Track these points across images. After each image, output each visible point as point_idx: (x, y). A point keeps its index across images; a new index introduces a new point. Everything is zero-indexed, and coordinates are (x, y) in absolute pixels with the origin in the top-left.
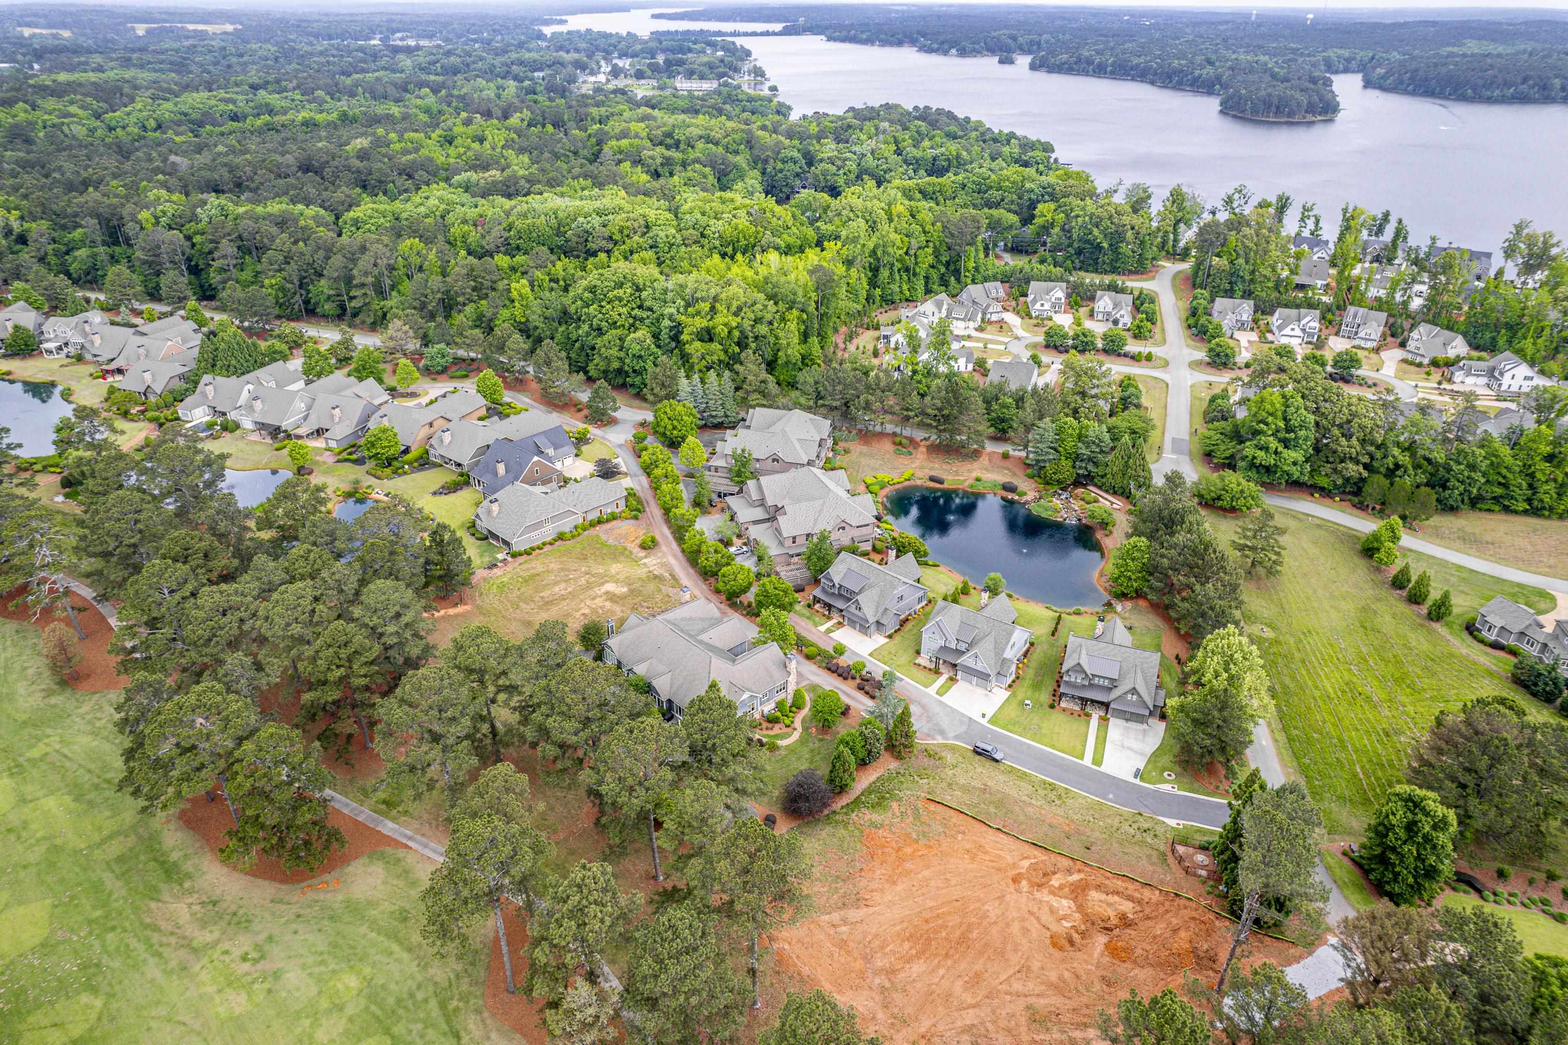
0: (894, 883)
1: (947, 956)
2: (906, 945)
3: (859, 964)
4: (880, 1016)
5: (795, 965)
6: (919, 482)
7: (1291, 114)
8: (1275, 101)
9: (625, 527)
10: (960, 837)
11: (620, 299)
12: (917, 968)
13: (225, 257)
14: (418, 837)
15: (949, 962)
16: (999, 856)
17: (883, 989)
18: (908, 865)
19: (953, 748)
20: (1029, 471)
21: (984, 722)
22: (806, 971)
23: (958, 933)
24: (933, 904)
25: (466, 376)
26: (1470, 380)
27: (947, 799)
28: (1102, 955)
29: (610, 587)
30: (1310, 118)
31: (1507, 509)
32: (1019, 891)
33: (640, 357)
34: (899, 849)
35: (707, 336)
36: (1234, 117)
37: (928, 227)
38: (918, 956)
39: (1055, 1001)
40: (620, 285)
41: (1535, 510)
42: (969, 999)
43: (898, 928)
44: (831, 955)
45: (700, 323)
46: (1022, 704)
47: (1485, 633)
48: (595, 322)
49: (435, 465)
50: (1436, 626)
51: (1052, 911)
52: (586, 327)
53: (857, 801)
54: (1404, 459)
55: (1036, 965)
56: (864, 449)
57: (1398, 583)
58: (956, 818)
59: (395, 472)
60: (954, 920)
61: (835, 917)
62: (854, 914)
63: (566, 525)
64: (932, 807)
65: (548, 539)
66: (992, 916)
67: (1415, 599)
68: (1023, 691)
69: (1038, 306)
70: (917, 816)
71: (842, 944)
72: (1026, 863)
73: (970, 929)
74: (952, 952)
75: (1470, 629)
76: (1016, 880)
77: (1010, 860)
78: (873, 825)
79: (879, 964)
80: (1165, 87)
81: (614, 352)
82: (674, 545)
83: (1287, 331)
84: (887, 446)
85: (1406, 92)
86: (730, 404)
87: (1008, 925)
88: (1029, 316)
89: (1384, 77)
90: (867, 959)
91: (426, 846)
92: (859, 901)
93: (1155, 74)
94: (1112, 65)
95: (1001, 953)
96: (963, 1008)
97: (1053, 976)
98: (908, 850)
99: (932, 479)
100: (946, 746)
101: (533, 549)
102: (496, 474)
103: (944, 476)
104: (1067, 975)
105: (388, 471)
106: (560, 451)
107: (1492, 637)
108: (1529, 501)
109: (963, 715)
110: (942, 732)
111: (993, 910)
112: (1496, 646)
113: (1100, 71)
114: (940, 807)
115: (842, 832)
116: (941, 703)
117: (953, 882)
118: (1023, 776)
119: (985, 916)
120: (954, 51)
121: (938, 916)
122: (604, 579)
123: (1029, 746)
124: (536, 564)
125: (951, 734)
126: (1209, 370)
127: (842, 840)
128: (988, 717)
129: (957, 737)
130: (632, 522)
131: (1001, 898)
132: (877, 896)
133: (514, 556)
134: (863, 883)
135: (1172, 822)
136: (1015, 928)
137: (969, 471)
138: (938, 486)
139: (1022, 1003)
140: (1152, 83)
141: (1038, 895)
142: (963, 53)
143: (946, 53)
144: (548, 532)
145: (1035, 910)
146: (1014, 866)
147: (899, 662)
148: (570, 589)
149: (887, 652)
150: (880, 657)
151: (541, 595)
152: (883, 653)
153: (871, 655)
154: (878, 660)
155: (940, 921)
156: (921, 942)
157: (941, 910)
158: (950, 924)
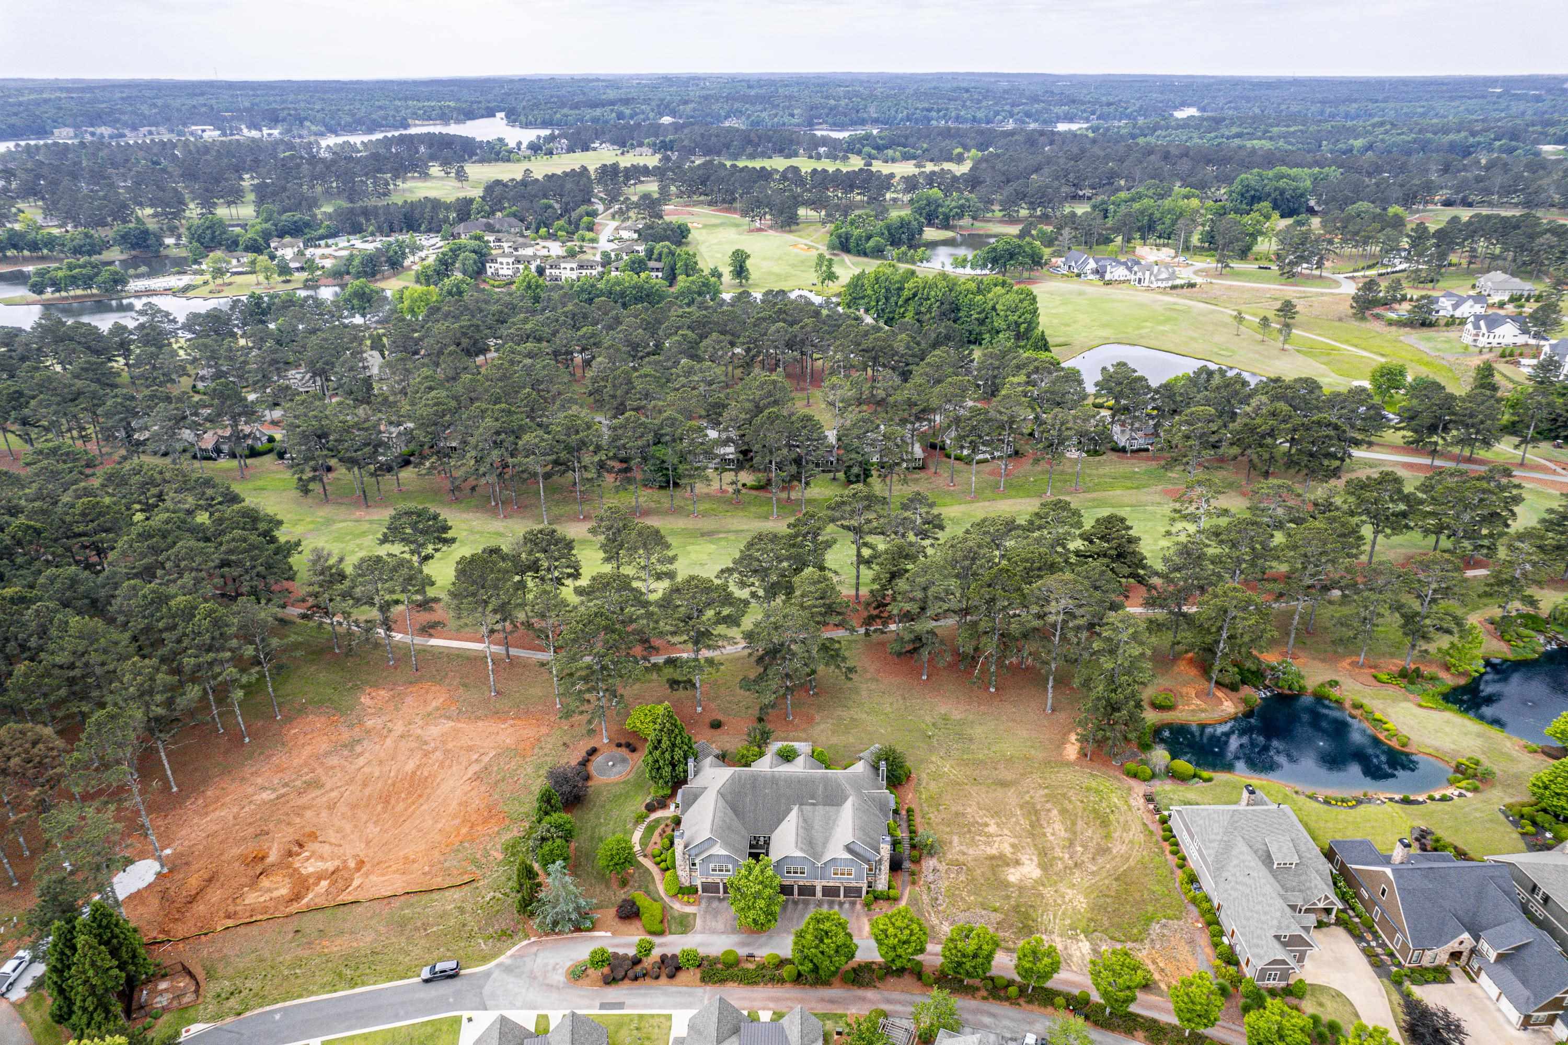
0: (460, 804)
2: (426, 774)
3: (450, 746)
4: (419, 731)
5: (490, 722)
10: (427, 869)
12: (410, 766)
16: (383, 875)
17: (426, 743)
18: (457, 820)
19: (485, 959)
21: (466, 1014)
22: (480, 724)
23: (393, 801)
27: (457, 894)
28: (270, 848)
32: (354, 857)
34: (472, 826)
38: (414, 773)
39: (304, 800)
42: (366, 770)
43: (439, 779)
44: (472, 739)
51: (322, 858)
55: (324, 814)
58: (438, 882)
61: (486, 759)
62: (476, 768)
64: (466, 878)
66: (370, 825)
70: (474, 861)
71: (470, 749)
72: (356, 883)
73: (385, 810)
76: (361, 864)
77: (373, 878)
78: (507, 829)
79: (437, 753)
87: (356, 826)
90: (447, 752)
92: (477, 777)
95: (354, 807)
96: (369, 763)
97: (309, 814)
98: (464, 831)
100: (494, 956)
101: (1175, 845)
104: (298, 820)
109: (496, 1007)
110: (508, 969)
111: (372, 830)
114: (458, 882)
115: (525, 808)
116: (534, 1008)
118: (391, 974)
121: (414, 803)
123: (397, 1018)
125: (496, 974)
128: (464, 1021)
129: (488, 974)
131: (368, 843)
132: (467, 788)
134: (483, 789)
136: (348, 827)
139: (328, 786)
141: (337, 863)
145: (336, 849)
146: (367, 875)
147: (624, 1033)
148: (1051, 838)
149: (654, 1037)
150: (654, 1022)
151: (1055, 812)
152: (656, 1030)
153: (669, 1017)
154: (652, 1016)
155: (410, 801)
156: (417, 781)
157: (414, 806)
158: (401, 804)
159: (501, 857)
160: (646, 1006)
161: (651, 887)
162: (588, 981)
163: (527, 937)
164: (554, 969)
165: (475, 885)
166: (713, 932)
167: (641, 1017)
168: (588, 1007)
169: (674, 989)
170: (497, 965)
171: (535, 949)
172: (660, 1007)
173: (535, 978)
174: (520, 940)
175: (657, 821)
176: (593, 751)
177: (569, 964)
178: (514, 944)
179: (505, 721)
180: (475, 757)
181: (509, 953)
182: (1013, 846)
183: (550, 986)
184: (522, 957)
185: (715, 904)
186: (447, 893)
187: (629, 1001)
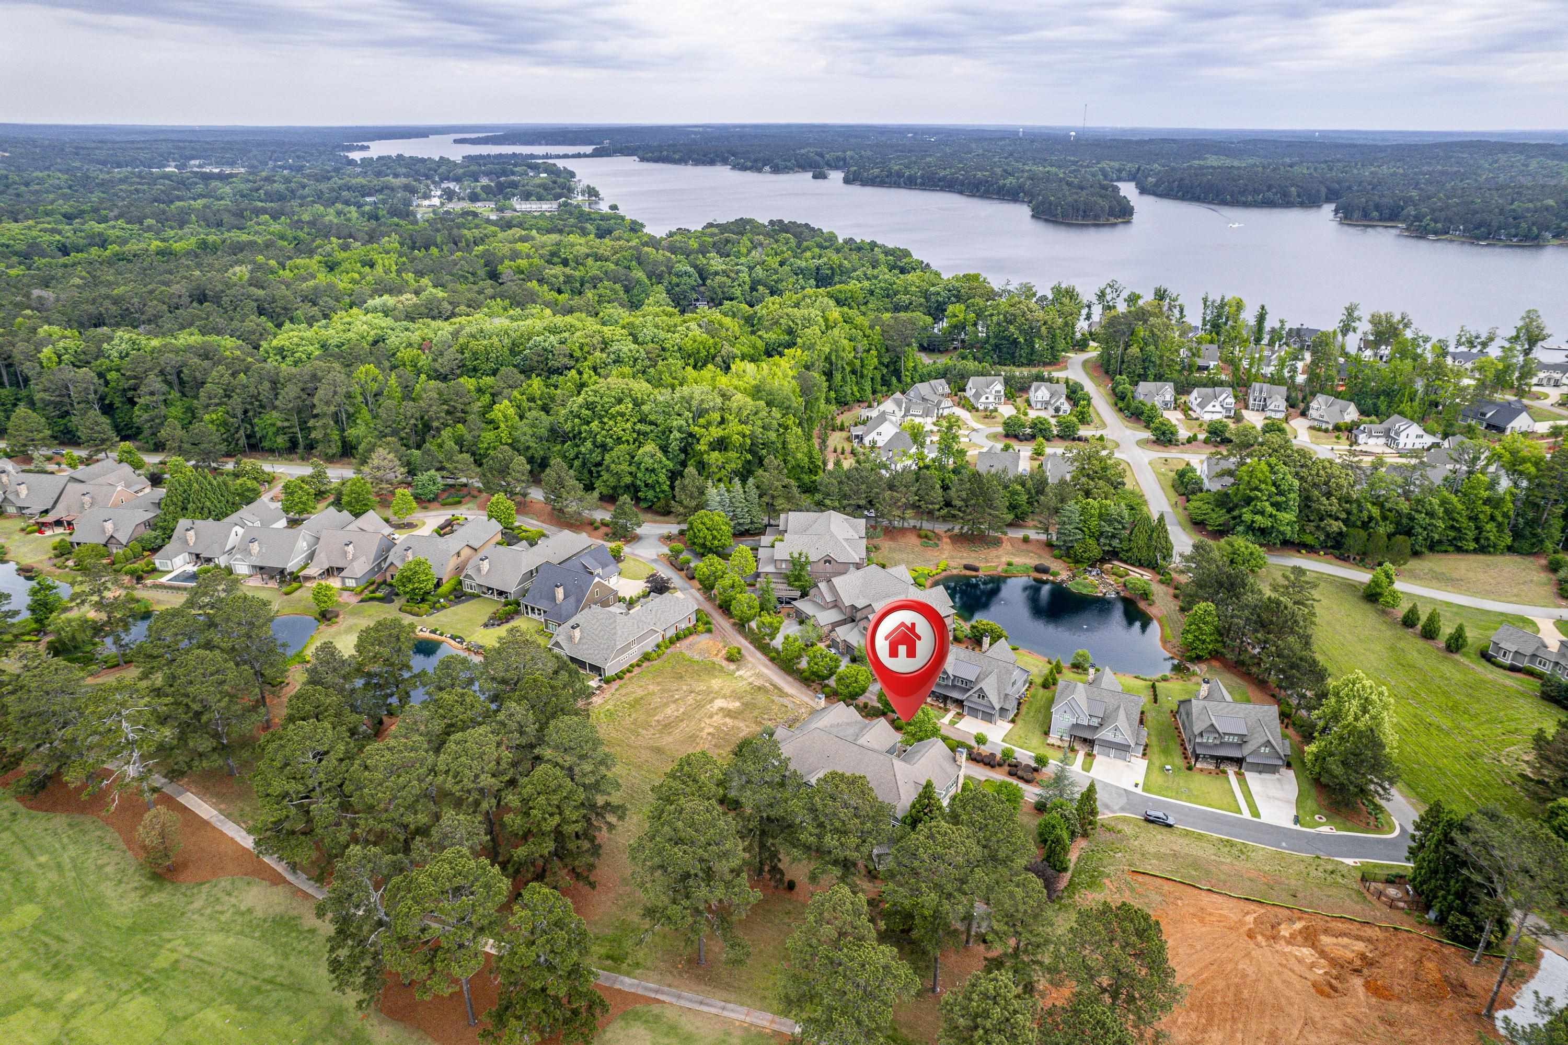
1: (1234, 1020)
6: (955, 572)
7: (1096, 217)
8: (1082, 207)
9: (703, 641)
10: (1179, 902)
11: (622, 415)
13: (152, 394)
14: (666, 989)
15: (1240, 1026)
16: (1223, 916)
19: (1125, 820)
20: (1057, 552)
21: (1139, 791)
24: (1193, 971)
25: (460, 502)
26: (1372, 441)
27: (1148, 869)
28: (1367, 996)
29: (719, 703)
30: (1113, 220)
31: (1460, 550)
32: (1258, 945)
33: (653, 470)
35: (721, 445)
36: (1046, 220)
37: (868, 332)
40: (620, 401)
41: (1482, 550)
45: (716, 432)
46: (1162, 769)
47: (1500, 659)
48: (599, 439)
49: (473, 596)
50: (1457, 657)
51: (1300, 961)
52: (589, 444)
53: (1071, 884)
54: (1375, 512)
55: (1316, 1015)
56: (892, 544)
57: (1409, 621)
58: (1167, 886)
59: (433, 607)
60: (1221, 984)
63: (648, 645)
64: (1141, 878)
65: (634, 661)
66: (1251, 974)
67: (1429, 633)
68: (1158, 759)
69: (983, 399)
70: (1132, 890)
72: (1250, 919)
74: (1236, 1015)
75: (1485, 656)
76: (1251, 936)
77: (1234, 917)
80: (973, 196)
81: (625, 467)
82: (759, 655)
83: (1209, 408)
84: (913, 540)
85: (1176, 198)
86: (756, 510)
87: (1270, 980)
88: (977, 410)
89: (1156, 185)
91: (679, 997)
93: (962, 184)
94: (922, 177)
95: (1280, 1009)
97: (1338, 1024)
99: (967, 567)
100: (1119, 819)
101: (624, 673)
102: (553, 598)
103: (977, 564)
104: (1349, 1020)
105: (425, 606)
106: (607, 569)
107: (1508, 661)
108: (1477, 540)
109: (1117, 788)
111: (1248, 968)
112: (1513, 669)
113: (910, 183)
114: (1147, 878)
117: (1199, 947)
118: (1200, 837)
119: (1244, 976)
120: (767, 168)
121: (1203, 982)
122: (711, 695)
123: (1190, 809)
124: (634, 688)
125: (1116, 808)
126: (1157, 447)
128: (1140, 786)
129: (1123, 809)
130: (707, 636)
131: (1248, 954)
133: (608, 682)
135: (1350, 861)
136: (1278, 982)
137: (998, 557)
138: (974, 573)
140: (961, 193)
141: (1278, 947)
142: (776, 170)
143: (759, 170)
144: (633, 655)
145: (1284, 962)
146: (1241, 923)
148: (683, 709)
155: (1209, 987)
156: (1204, 1009)
157: (1204, 976)
158: (1219, 988)
159: (1106, 881)
165: (1132, 869)
170: (1115, 812)
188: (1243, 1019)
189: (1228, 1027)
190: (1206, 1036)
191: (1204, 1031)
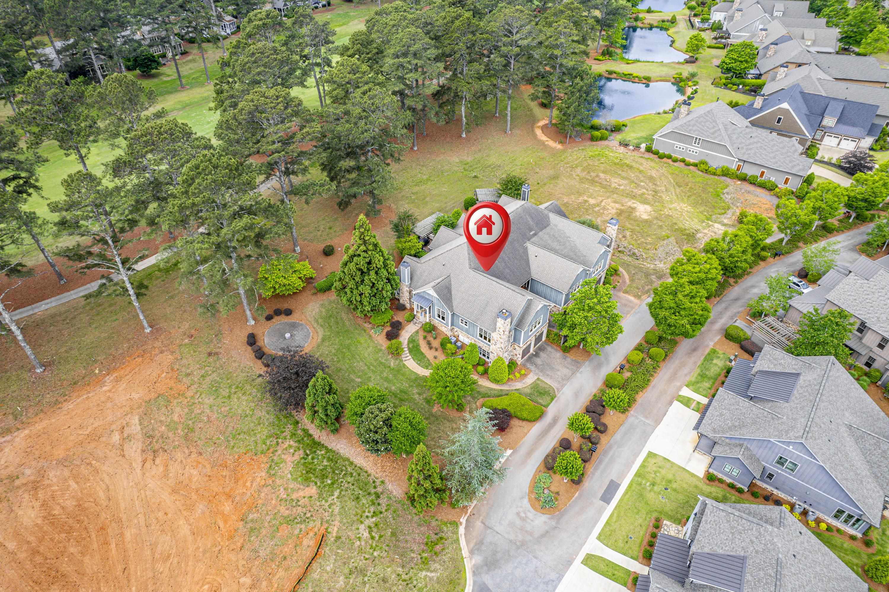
1: (35, 552)
2: (70, 504)
3: (59, 453)
5: (79, 396)
10: (246, 580)
12: (30, 516)
18: (200, 507)
22: (69, 406)
23: (67, 568)
29: (643, 208)
34: (229, 496)
38: (48, 517)
43: (101, 494)
44: (81, 427)
53: (316, 445)
62: (135, 446)
64: (309, 542)
65: (691, 160)
70: (290, 521)
74: (39, 559)
78: (273, 465)
79: (52, 473)
90: (64, 462)
92: (152, 452)
98: (226, 508)
100: (459, 570)
101: (669, 157)
110: (490, 565)
114: (309, 554)
115: (263, 432)
116: (569, 563)
117: (160, 567)
121: (106, 543)
125: (487, 579)
127: (250, 432)
132: (157, 470)
134: (179, 456)
147: (650, 496)
148: (622, 187)
149: (670, 476)
150: (652, 467)
151: (602, 175)
152: (663, 472)
153: (651, 455)
154: (643, 466)
155: (95, 546)
156: (71, 521)
157: (113, 546)
158: (87, 560)
159: (313, 490)
160: (629, 465)
161: (482, 390)
162: (562, 498)
163: (455, 524)
164: (523, 519)
165: (331, 538)
166: (567, 379)
167: (638, 475)
168: (600, 512)
169: (618, 436)
170: (474, 573)
171: (478, 524)
172: (636, 455)
173: (523, 543)
174: (456, 533)
175: (412, 340)
176: (252, 340)
177: (526, 503)
178: (457, 541)
179: (100, 382)
180: (116, 437)
181: (465, 552)
182: (615, 202)
183: (545, 534)
184: (480, 543)
185: (538, 361)
186: (315, 574)
187: (613, 475)
188: (28, 565)
189: (32, 539)
190: (37, 504)
191: (44, 504)
